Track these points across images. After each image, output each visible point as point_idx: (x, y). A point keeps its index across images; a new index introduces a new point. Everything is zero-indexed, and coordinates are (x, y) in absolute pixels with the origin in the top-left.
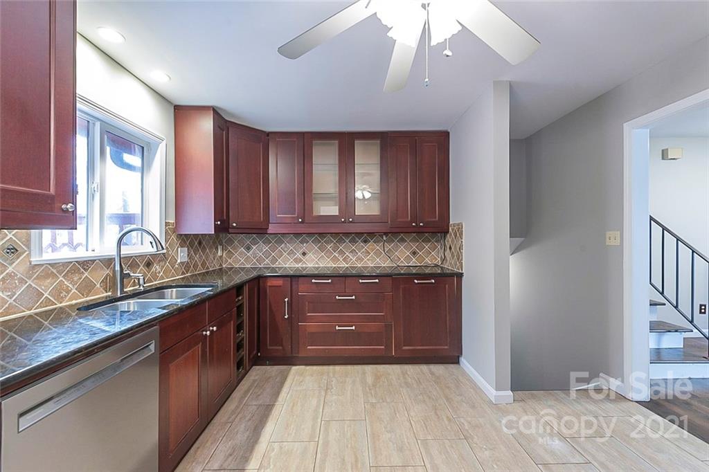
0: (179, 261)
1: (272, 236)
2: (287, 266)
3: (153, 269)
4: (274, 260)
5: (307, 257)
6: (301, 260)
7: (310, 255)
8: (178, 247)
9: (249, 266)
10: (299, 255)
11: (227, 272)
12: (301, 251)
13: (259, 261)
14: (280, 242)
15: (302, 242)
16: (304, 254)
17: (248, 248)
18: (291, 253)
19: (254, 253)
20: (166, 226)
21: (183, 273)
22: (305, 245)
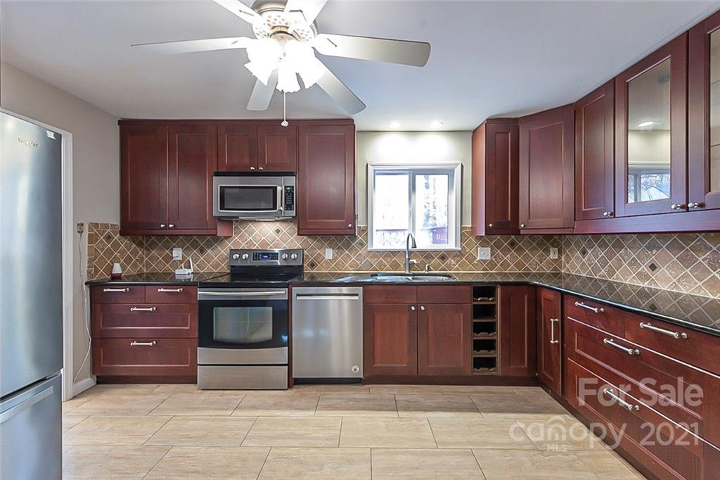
0: (478, 258)
1: (609, 237)
2: (627, 282)
3: (448, 262)
4: (611, 273)
5: (658, 273)
6: (647, 277)
7: (663, 270)
8: (478, 247)
9: (584, 275)
10: (644, 268)
11: (565, 279)
12: (648, 263)
13: (595, 270)
14: (618, 246)
15: (650, 248)
16: (653, 267)
17: (584, 253)
18: (634, 263)
19: (589, 259)
20: (461, 230)
21: (484, 269)
22: (654, 251)
